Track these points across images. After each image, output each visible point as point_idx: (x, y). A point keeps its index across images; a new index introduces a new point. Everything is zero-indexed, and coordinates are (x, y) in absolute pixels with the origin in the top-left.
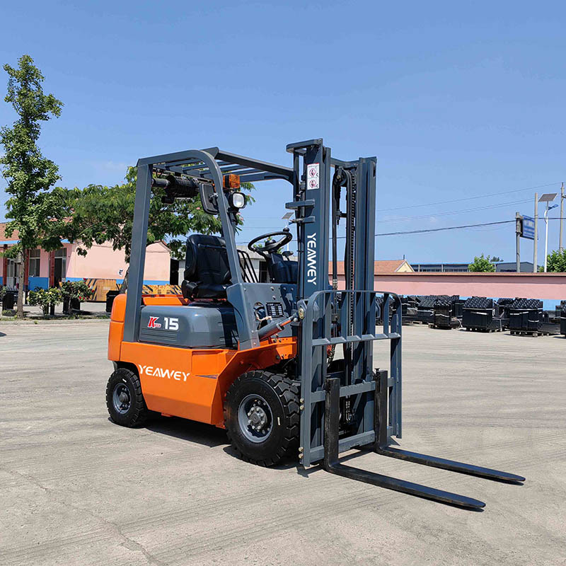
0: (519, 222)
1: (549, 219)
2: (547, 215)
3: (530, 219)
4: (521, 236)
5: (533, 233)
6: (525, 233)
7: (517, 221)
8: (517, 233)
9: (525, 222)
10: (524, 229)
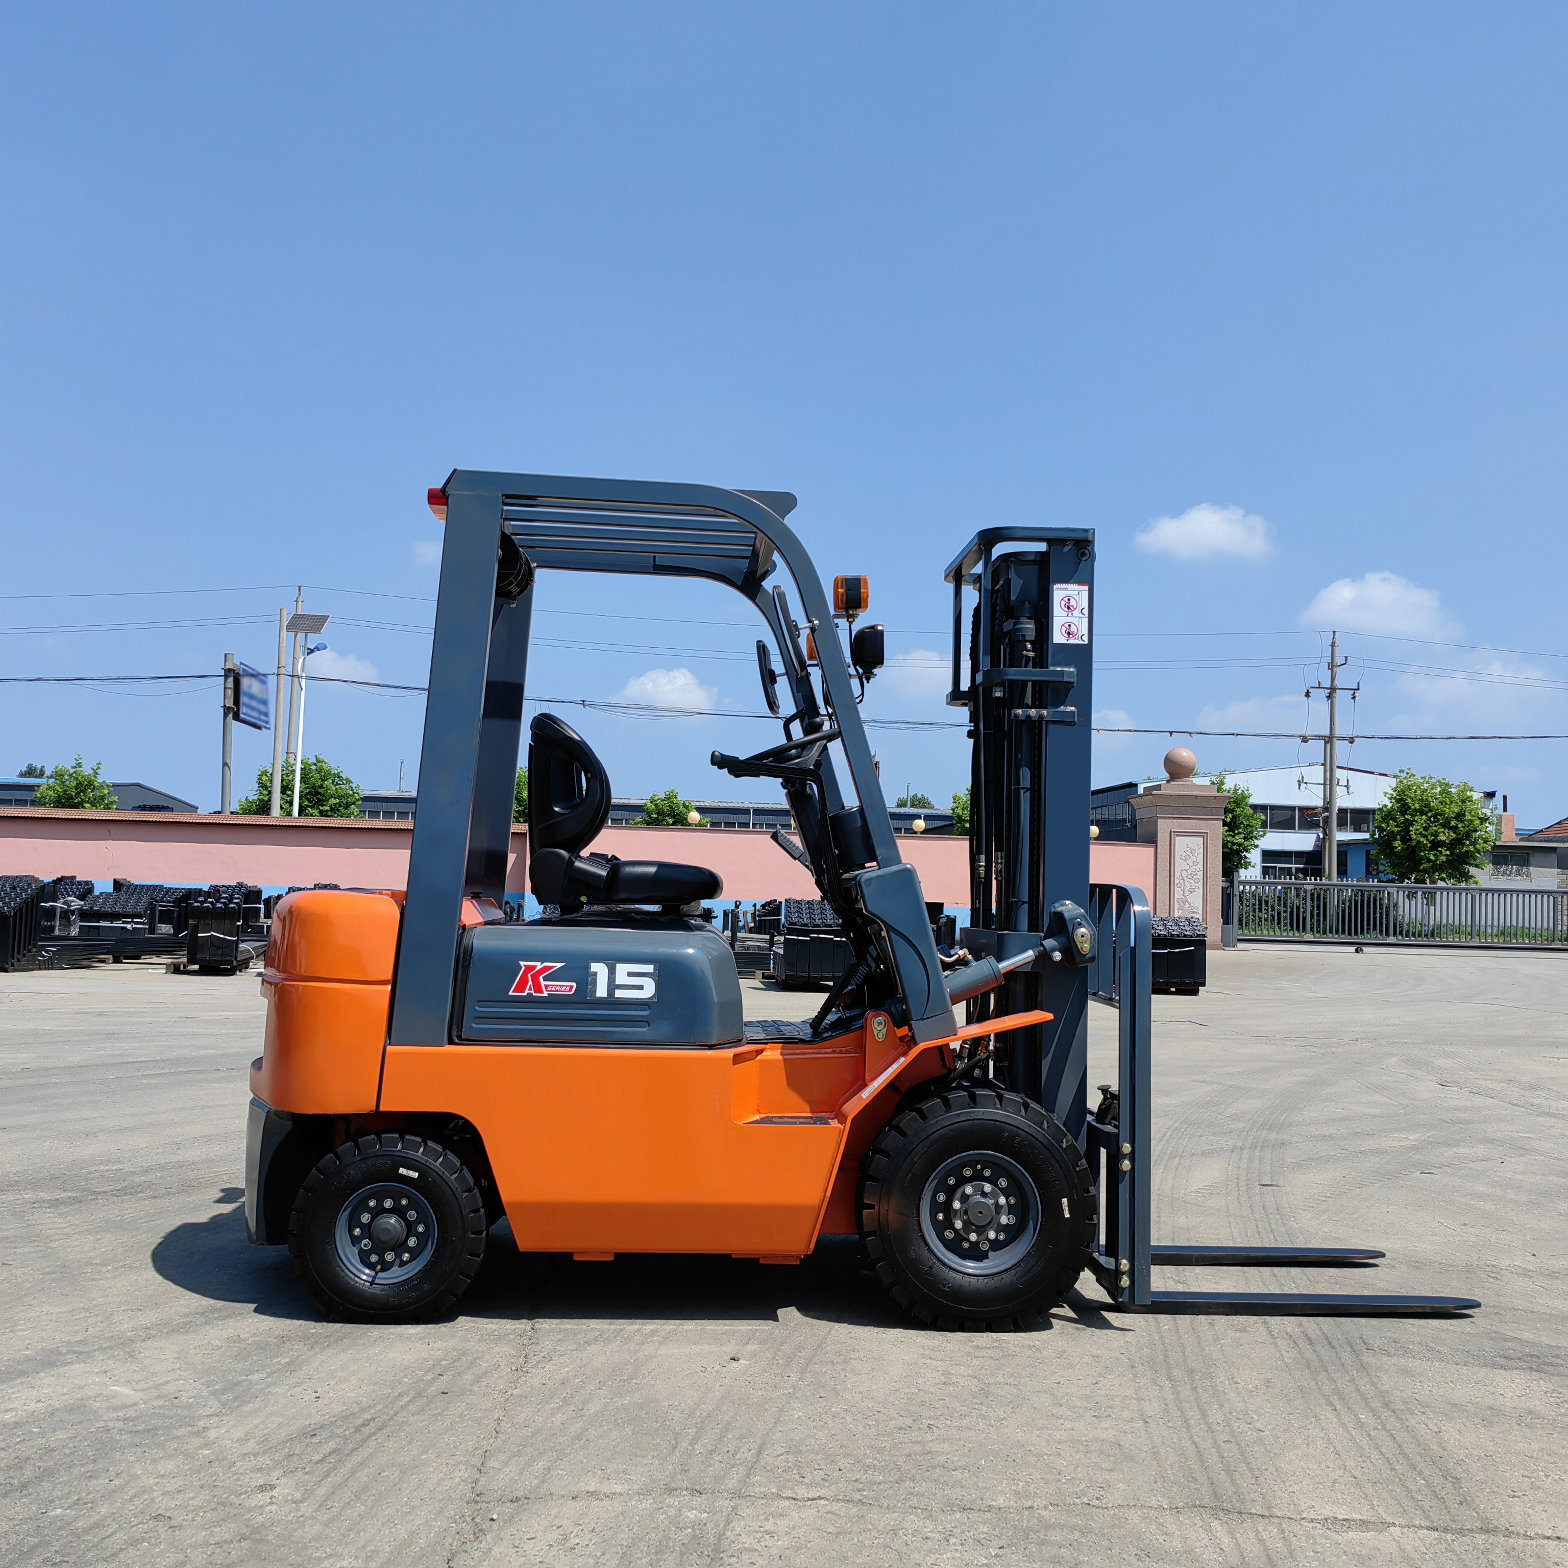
0: (231, 679)
1: (308, 678)
2: (303, 670)
3: (255, 675)
4: (236, 717)
5: (266, 715)
6: (243, 709)
7: (226, 676)
8: (227, 710)
9: (245, 682)
10: (244, 699)
